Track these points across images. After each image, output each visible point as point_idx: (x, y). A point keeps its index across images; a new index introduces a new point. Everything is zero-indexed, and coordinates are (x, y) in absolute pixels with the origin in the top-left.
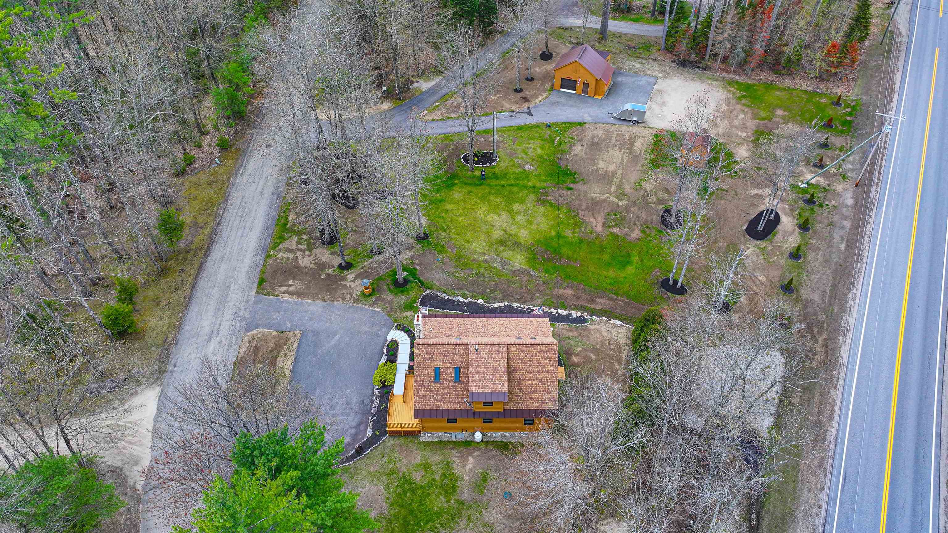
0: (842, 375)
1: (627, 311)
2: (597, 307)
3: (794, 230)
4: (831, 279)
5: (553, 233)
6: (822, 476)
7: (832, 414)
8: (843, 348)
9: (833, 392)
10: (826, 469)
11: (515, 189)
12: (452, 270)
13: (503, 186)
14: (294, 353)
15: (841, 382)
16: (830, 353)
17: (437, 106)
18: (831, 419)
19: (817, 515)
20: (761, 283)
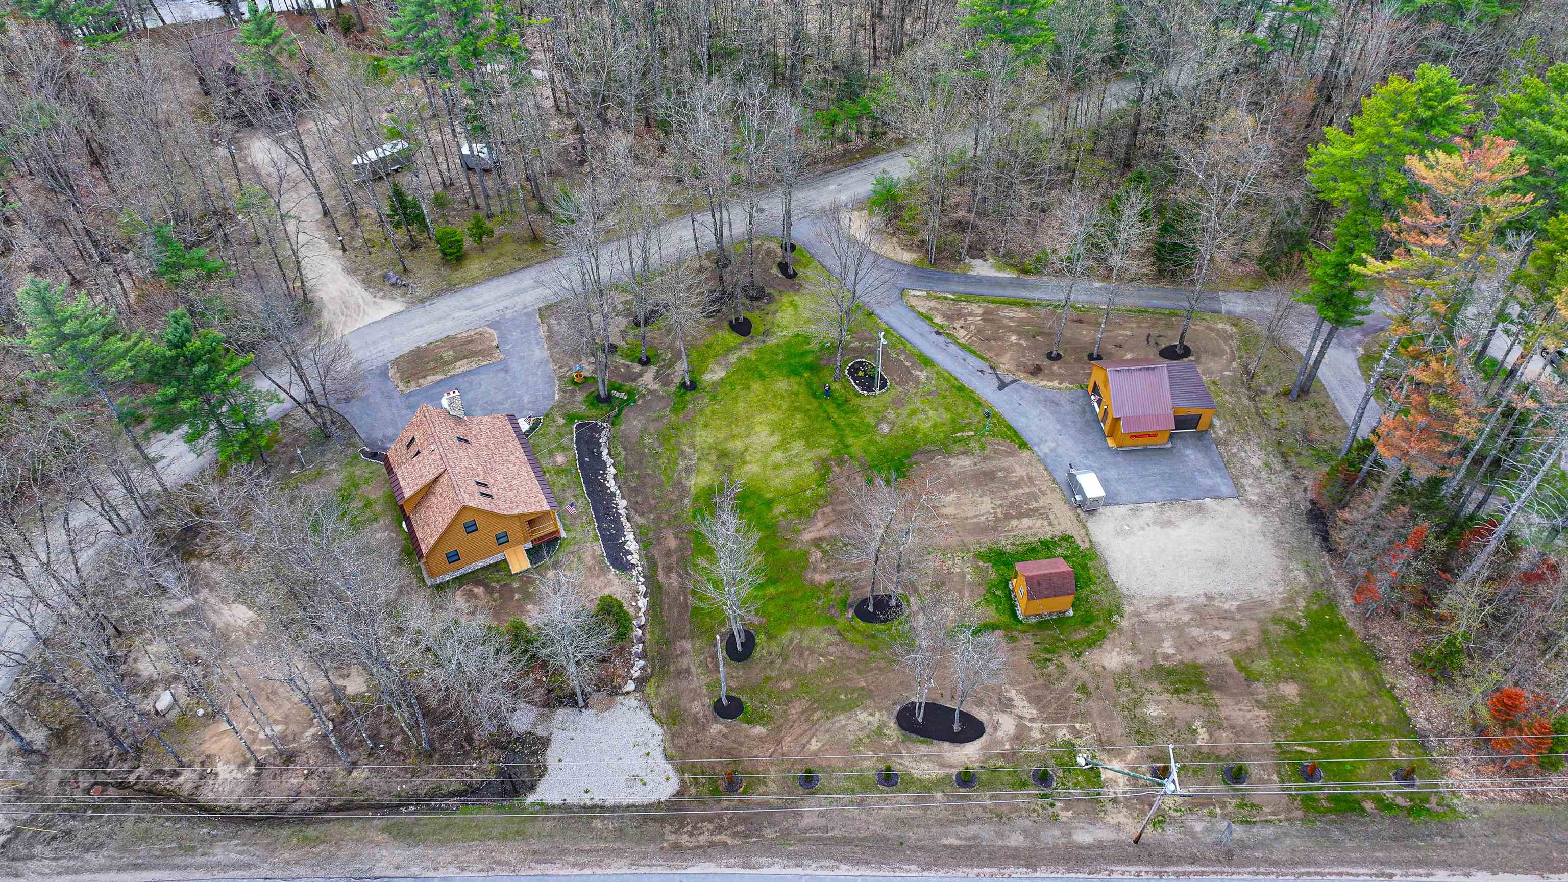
0: (659, 870)
1: (670, 609)
2: (661, 578)
3: (951, 767)
4: (862, 834)
5: (770, 496)
6: (481, 866)
7: (583, 866)
8: (713, 865)
9: (621, 862)
10: (493, 869)
11: (831, 431)
12: (652, 430)
13: (829, 418)
14: (475, 366)
15: (643, 870)
16: (699, 851)
17: (946, 298)
18: (574, 865)
19: (423, 868)
20: (804, 746)
